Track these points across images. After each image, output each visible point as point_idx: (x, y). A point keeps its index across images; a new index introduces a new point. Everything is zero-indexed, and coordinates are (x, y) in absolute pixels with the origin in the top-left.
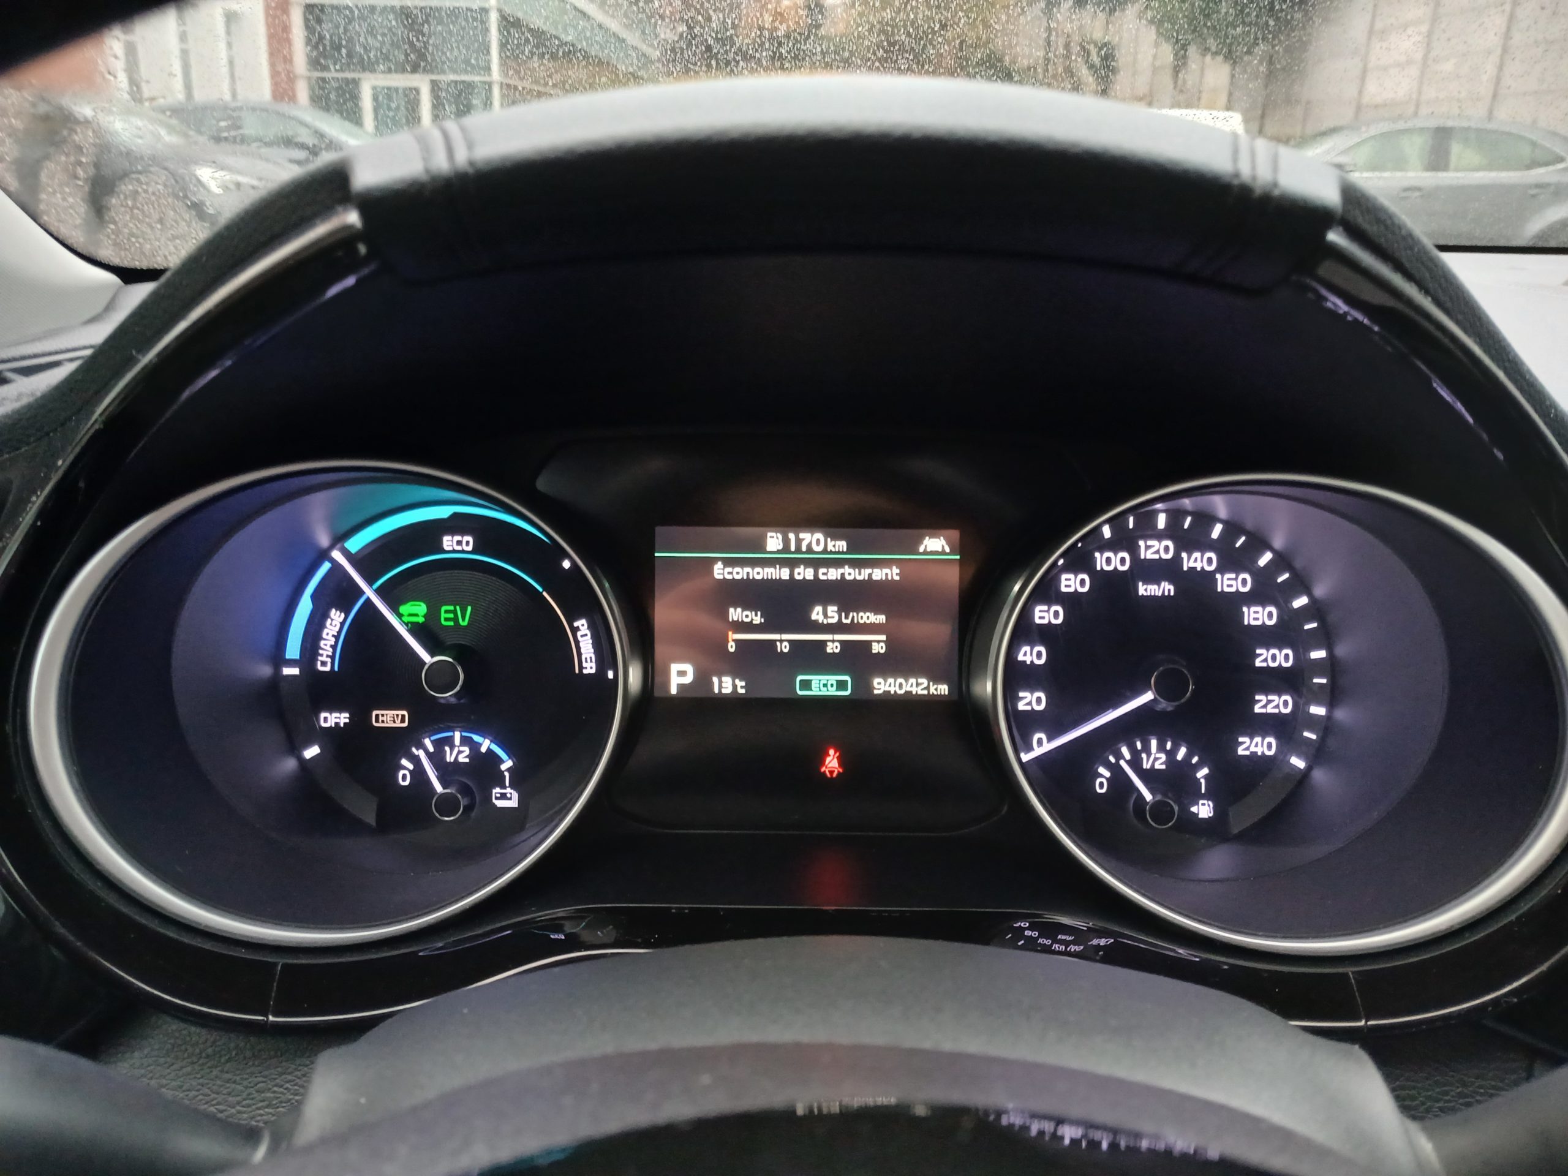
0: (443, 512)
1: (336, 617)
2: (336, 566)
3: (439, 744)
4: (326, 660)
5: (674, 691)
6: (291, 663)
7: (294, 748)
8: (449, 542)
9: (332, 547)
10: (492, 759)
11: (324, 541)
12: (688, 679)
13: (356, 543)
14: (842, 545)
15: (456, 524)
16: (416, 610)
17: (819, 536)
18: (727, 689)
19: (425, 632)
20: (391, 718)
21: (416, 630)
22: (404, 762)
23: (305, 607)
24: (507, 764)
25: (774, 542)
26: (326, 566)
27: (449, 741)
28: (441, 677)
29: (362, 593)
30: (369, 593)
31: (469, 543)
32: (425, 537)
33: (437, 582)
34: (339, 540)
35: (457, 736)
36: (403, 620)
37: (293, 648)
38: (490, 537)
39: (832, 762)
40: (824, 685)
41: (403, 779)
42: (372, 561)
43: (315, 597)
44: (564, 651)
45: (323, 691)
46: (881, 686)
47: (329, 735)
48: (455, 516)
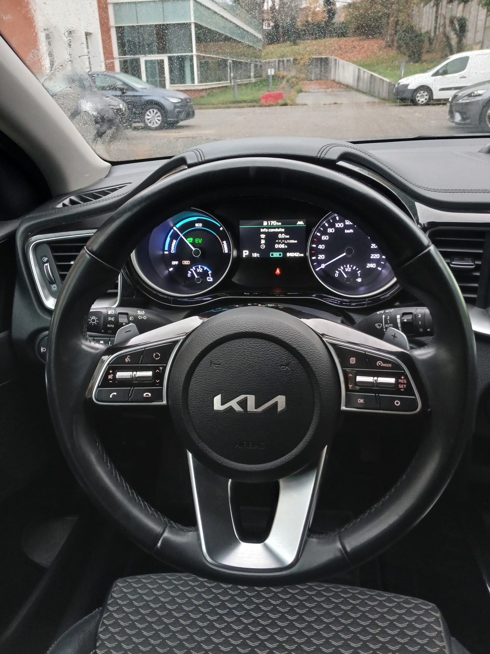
0: (196, 218)
1: (174, 242)
2: (174, 231)
3: (196, 268)
4: (173, 251)
5: (244, 256)
6: (166, 251)
7: (167, 269)
8: (197, 225)
10: (207, 271)
11: (172, 225)
12: (247, 254)
13: (178, 225)
14: (280, 224)
15: (198, 221)
16: (191, 239)
17: (275, 222)
18: (256, 256)
19: (193, 244)
20: (186, 263)
21: (191, 244)
22: (189, 272)
23: (168, 239)
24: (210, 272)
25: (265, 223)
26: (172, 230)
27: (198, 267)
28: (196, 252)
30: (181, 235)
31: (201, 225)
32: (192, 224)
33: (195, 233)
34: (175, 225)
35: (200, 266)
36: (188, 241)
37: (166, 248)
38: (205, 223)
39: (278, 271)
40: (276, 255)
41: (189, 275)
42: (182, 229)
43: (170, 237)
44: (221, 248)
45: (173, 257)
46: (289, 255)
47: (174, 266)
48: (198, 219)
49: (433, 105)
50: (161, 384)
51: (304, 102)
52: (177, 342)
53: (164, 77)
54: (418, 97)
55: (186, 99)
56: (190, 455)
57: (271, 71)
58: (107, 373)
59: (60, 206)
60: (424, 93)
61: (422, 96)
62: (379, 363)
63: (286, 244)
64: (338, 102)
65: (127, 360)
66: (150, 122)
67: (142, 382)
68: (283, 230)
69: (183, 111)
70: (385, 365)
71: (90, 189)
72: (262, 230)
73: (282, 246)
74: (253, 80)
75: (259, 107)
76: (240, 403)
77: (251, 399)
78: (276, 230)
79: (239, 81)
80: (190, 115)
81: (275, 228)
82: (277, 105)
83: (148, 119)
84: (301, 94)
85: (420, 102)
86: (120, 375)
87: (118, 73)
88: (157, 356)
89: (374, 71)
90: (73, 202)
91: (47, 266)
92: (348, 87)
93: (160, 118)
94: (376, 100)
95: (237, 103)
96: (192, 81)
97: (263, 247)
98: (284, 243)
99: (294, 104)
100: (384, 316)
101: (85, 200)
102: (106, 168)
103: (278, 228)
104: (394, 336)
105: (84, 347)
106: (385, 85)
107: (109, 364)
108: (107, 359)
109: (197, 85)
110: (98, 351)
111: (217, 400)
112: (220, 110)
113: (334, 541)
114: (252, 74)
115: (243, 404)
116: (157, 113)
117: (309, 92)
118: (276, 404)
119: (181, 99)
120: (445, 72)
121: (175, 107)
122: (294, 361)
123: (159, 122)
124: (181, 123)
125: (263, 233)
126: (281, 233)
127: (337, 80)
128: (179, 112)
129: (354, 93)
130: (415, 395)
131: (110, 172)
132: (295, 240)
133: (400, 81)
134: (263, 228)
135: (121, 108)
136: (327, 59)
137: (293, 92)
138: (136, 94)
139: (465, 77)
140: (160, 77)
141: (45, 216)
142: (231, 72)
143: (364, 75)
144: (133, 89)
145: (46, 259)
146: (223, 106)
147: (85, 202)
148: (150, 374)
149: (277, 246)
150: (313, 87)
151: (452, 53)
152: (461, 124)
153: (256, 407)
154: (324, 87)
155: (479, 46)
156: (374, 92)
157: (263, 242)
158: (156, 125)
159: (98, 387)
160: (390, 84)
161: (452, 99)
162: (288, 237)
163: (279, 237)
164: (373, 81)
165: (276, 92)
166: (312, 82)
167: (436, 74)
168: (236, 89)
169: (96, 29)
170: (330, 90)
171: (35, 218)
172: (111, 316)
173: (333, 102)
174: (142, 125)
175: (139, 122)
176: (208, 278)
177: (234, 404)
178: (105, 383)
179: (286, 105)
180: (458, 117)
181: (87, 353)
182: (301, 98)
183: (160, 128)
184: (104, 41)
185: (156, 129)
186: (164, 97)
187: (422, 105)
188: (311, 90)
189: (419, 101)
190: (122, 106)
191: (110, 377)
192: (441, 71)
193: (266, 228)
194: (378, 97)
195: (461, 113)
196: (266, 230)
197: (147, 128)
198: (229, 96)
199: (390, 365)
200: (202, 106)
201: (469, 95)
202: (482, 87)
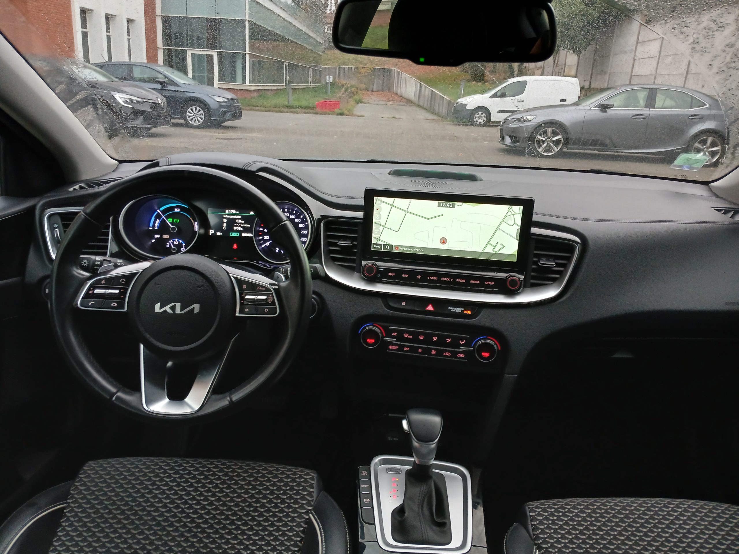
0: (175, 205)
1: (158, 221)
2: (158, 213)
3: (173, 241)
4: (156, 227)
5: (210, 234)
6: (151, 227)
7: (151, 240)
8: (176, 210)
9: (158, 209)
10: (182, 244)
11: (156, 208)
12: (213, 232)
13: (162, 209)
14: (238, 212)
15: (177, 207)
16: (171, 220)
17: (234, 211)
18: (219, 234)
19: (172, 223)
20: (166, 236)
21: (170, 223)
22: (168, 244)
23: (153, 219)
24: (184, 245)
25: (227, 211)
26: (157, 212)
27: (175, 241)
28: (173, 229)
29: (162, 217)
30: (163, 217)
31: (179, 210)
32: (172, 208)
33: (174, 216)
34: (159, 208)
35: (176, 240)
36: (169, 221)
37: (151, 225)
38: (182, 209)
39: (235, 246)
40: (234, 234)
41: (168, 246)
42: (164, 212)
43: (155, 217)
44: (193, 227)
45: (155, 232)
46: (243, 235)
47: (157, 239)
48: (177, 205)
49: (491, 126)
50: (124, 299)
51: (360, 114)
52: (137, 273)
53: (213, 74)
54: (476, 118)
55: (232, 100)
56: (142, 346)
57: (329, 78)
58: (89, 289)
59: (71, 189)
60: (482, 114)
61: (480, 117)
62: (259, 288)
63: (241, 227)
64: (397, 116)
65: (103, 282)
66: (191, 120)
67: (112, 297)
68: (240, 217)
69: (228, 112)
70: (262, 289)
71: (96, 179)
72: (224, 216)
73: (239, 228)
74: (311, 86)
75: (314, 114)
76: (170, 308)
77: (178, 306)
78: (235, 217)
79: (295, 85)
80: (237, 115)
81: (234, 215)
82: (333, 113)
83: (189, 116)
84: (360, 105)
85: (478, 123)
86: (97, 291)
87: (160, 66)
88: (123, 281)
89: (435, 88)
90: (81, 188)
91: (56, 231)
92: (409, 102)
93: (203, 117)
94: (436, 117)
95: (289, 108)
96: (243, 80)
97: (225, 228)
98: (240, 226)
99: (350, 114)
100: (281, 269)
101: (90, 187)
102: (113, 165)
103: (237, 215)
104: (278, 277)
105: (75, 273)
106: (445, 102)
107: (91, 284)
108: (90, 282)
109: (248, 85)
110: (84, 277)
111: (158, 306)
112: (271, 113)
113: (226, 397)
114: (310, 79)
115: (173, 308)
116: (200, 111)
117: (368, 103)
118: (193, 309)
119: (227, 99)
120: (503, 95)
121: (221, 106)
122: (206, 284)
123: (201, 121)
124: (226, 124)
125: (225, 218)
126: (239, 219)
127: (399, 92)
128: (225, 112)
129: (415, 108)
130: (276, 306)
131: (117, 168)
132: (248, 225)
133: (459, 100)
134: (225, 215)
135: (160, 102)
136: (390, 71)
137: (352, 102)
138: (177, 89)
139: (523, 101)
140: (208, 73)
141: (59, 195)
142: (286, 74)
143: (425, 91)
144: (175, 84)
145: (56, 226)
146: (275, 109)
147: (90, 188)
148: (117, 291)
149: (235, 228)
150: (374, 98)
151: (513, 76)
152: (510, 146)
153: (181, 311)
154: (384, 100)
155: (540, 71)
156: (434, 110)
157: (225, 224)
158: (198, 123)
159: (83, 298)
160: (449, 101)
161: (504, 123)
162: (243, 222)
163: (237, 222)
164: (433, 97)
165: (333, 100)
166: (373, 93)
167: (494, 96)
168: (290, 93)
169: (140, 16)
170: (390, 103)
171: (52, 196)
172: (98, 261)
173: (392, 116)
174: (182, 121)
175: (179, 118)
176: (182, 249)
177: (167, 308)
178: (87, 295)
179: (341, 114)
180: (508, 140)
181: (77, 277)
182: (359, 109)
183: (202, 127)
184: (147, 31)
185: (197, 127)
186: (208, 95)
187: (480, 126)
188: (371, 102)
189: (477, 121)
190: (160, 100)
191: (91, 292)
192: (499, 94)
193: (228, 215)
194: (438, 114)
195: (511, 137)
196: (228, 217)
197: (187, 125)
198: (281, 100)
199: (264, 289)
200: (254, 107)
201: (519, 120)
202: (532, 113)
